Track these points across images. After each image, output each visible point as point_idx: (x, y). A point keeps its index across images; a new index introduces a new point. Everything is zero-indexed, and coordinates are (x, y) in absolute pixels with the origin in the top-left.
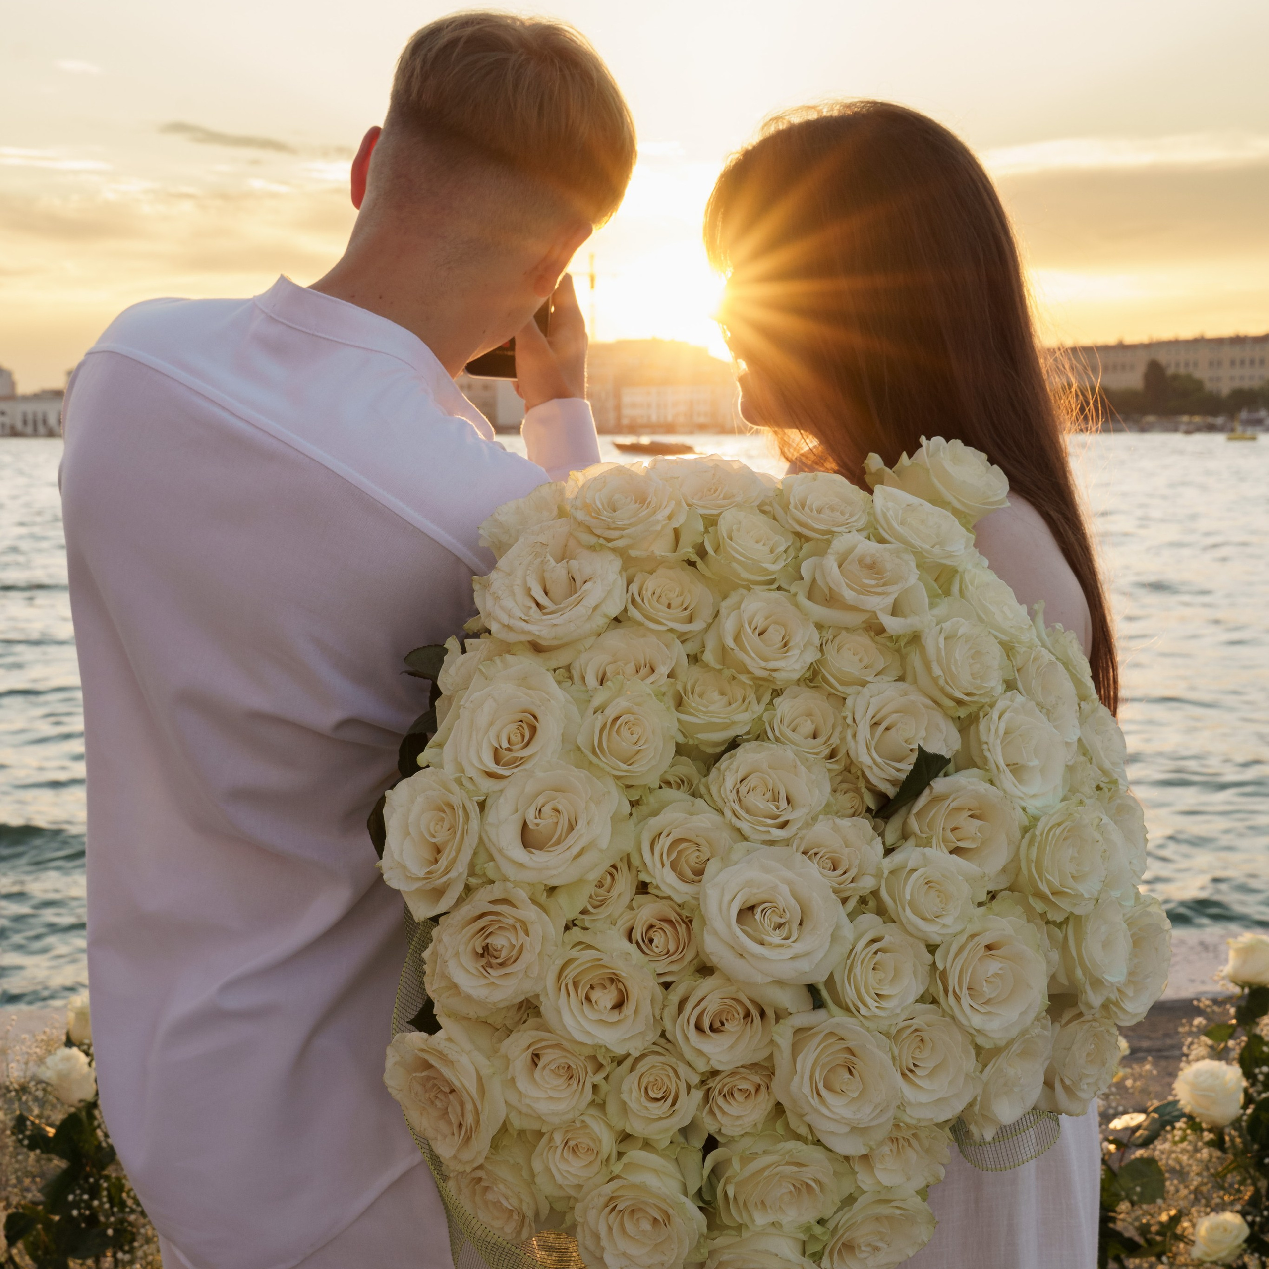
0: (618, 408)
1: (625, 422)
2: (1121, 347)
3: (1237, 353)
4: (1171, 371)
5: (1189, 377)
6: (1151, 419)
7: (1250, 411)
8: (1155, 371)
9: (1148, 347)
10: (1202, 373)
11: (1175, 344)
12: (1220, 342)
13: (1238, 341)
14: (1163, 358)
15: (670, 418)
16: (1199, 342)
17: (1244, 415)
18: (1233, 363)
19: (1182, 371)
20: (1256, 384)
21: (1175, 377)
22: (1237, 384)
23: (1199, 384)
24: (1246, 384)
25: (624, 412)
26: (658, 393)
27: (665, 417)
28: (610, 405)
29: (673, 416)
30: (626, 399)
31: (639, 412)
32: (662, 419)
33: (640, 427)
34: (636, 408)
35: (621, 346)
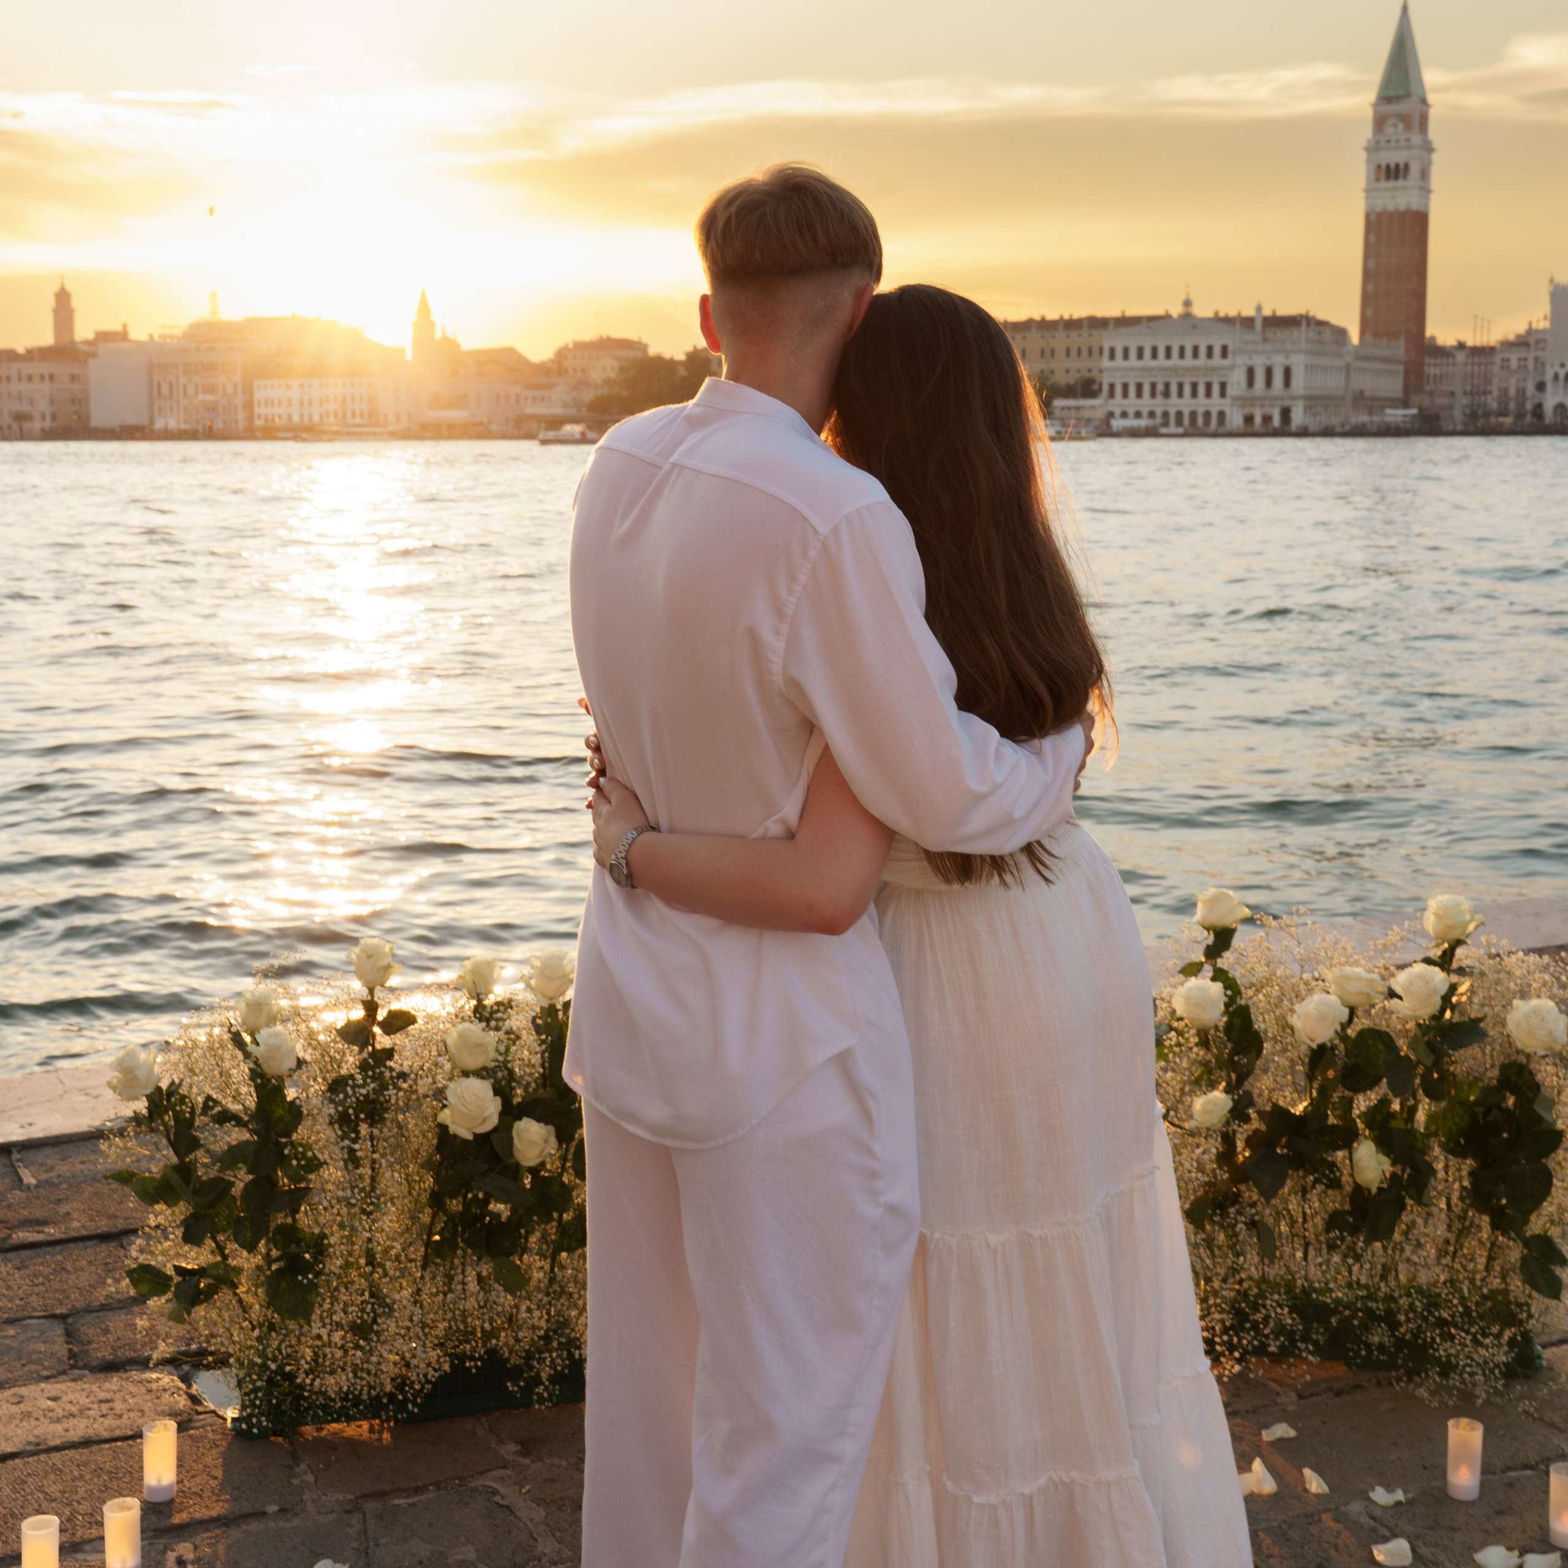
0: (249, 405)
15: (316, 419)
25: (257, 410)
26: (301, 386)
27: (310, 416)
28: (239, 401)
29: (321, 416)
30: (260, 394)
31: (277, 410)
32: (306, 419)
33: (279, 429)
34: (273, 405)
35: (253, 325)
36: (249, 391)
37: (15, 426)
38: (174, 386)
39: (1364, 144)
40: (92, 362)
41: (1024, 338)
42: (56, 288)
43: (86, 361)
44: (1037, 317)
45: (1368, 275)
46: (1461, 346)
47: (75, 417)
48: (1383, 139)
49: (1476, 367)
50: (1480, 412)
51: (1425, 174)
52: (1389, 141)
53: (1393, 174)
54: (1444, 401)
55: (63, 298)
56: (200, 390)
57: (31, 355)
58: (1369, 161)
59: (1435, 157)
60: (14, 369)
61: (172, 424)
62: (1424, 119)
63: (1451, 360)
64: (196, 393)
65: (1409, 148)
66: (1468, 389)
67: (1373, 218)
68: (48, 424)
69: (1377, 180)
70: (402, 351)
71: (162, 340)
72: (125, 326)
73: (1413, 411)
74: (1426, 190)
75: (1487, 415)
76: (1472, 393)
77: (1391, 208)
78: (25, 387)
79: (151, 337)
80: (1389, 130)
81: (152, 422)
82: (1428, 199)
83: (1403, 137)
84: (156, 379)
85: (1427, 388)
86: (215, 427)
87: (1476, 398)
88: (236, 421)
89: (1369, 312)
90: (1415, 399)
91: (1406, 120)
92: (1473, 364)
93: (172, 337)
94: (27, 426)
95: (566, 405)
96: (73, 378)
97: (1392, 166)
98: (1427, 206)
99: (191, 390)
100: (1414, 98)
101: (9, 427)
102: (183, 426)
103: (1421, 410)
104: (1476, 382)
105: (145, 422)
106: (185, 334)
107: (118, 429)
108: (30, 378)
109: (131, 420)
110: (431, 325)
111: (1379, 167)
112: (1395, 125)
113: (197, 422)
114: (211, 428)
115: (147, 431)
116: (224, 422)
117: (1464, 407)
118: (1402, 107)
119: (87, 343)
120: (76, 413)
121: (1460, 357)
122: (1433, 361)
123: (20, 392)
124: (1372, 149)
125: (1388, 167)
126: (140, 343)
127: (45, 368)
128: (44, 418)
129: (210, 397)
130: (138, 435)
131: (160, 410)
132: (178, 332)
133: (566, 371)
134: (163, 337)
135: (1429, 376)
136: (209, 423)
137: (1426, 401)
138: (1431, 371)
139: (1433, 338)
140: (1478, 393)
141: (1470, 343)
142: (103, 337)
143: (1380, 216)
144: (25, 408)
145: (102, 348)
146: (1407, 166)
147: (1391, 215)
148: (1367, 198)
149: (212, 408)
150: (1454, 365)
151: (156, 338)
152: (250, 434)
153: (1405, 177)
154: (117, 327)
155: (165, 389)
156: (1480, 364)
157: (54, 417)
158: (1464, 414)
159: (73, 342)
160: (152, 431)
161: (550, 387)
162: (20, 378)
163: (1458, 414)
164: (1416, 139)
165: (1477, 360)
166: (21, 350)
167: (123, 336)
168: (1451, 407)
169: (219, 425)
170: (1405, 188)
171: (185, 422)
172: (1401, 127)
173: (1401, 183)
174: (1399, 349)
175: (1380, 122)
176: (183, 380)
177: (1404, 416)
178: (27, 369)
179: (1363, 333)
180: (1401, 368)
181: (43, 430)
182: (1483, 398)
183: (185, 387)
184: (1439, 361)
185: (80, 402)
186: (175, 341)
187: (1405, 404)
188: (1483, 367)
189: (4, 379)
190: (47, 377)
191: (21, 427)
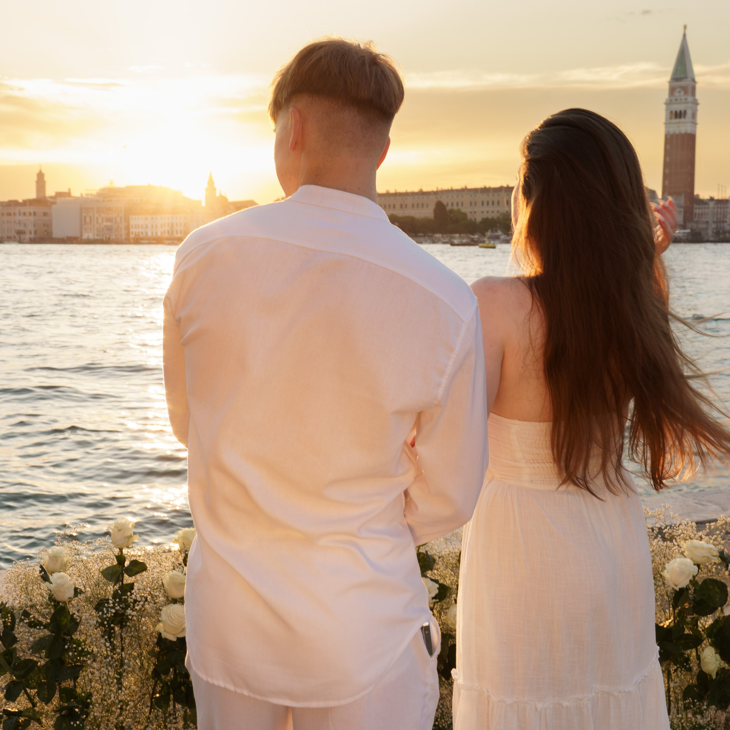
0: (128, 228)
1: (132, 236)
2: (421, 193)
3: (484, 197)
4: (449, 208)
5: (459, 211)
6: (438, 235)
7: (492, 231)
8: (440, 207)
9: (436, 193)
10: (466, 209)
11: (451, 192)
12: (475, 191)
13: (485, 190)
14: (444, 200)
15: (159, 234)
16: (464, 191)
17: (489, 233)
18: (483, 204)
19: (455, 208)
20: (495, 215)
21: (451, 211)
22: (485, 216)
23: (465, 214)
24: (490, 216)
25: (131, 230)
26: (152, 219)
27: (156, 233)
28: (123, 225)
29: (162, 233)
30: (132, 222)
31: (140, 230)
32: (154, 234)
33: (142, 239)
34: (139, 227)
35: (129, 189)
36: (127, 220)
37: (17, 237)
38: (92, 218)
39: (664, 101)
40: (54, 206)
41: (499, 195)
42: (37, 171)
43: (51, 206)
44: (505, 185)
45: (666, 165)
46: (712, 199)
47: (46, 233)
48: (673, 98)
49: (719, 210)
50: (721, 231)
51: (694, 116)
52: (676, 100)
53: (678, 116)
54: (704, 226)
55: (40, 176)
56: (104, 220)
57: (26, 203)
58: (667, 109)
59: (699, 107)
60: (17, 209)
61: (91, 236)
62: (694, 89)
63: (707, 206)
64: (103, 221)
65: (686, 103)
66: (715, 220)
67: (669, 137)
68: (32, 236)
69: (671, 118)
70: (200, 202)
71: (86, 196)
72: (69, 190)
73: (688, 231)
74: (695, 124)
75: (724, 232)
76: (717, 222)
77: (677, 132)
78: (22, 218)
79: (82, 195)
80: (677, 94)
81: (82, 236)
82: (695, 128)
83: (683, 98)
84: (84, 215)
85: (695, 220)
86: (111, 238)
87: (719, 224)
88: (121, 235)
89: (667, 183)
90: (689, 225)
91: (685, 89)
92: (718, 208)
93: (92, 195)
94: (23, 236)
96: (45, 214)
97: (678, 112)
98: (695, 131)
99: (100, 220)
100: (689, 79)
101: (15, 237)
102: (96, 237)
103: (692, 230)
104: (719, 216)
105: (78, 235)
106: (97, 193)
107: (65, 239)
108: (24, 214)
109: (71, 234)
110: (215, 189)
111: (672, 112)
112: (680, 92)
113: (103, 235)
114: (109, 238)
115: (79, 239)
116: (116, 236)
117: (713, 229)
118: (683, 83)
119: (51, 197)
120: (46, 231)
121: (711, 205)
122: (698, 206)
123: (20, 220)
124: (668, 103)
125: (676, 112)
126: (77, 198)
127: (31, 209)
128: (31, 233)
129: (109, 224)
130: (75, 242)
131: (85, 230)
132: (94, 192)
134: (87, 195)
135: (696, 214)
136: (108, 236)
137: (695, 226)
138: (697, 211)
139: (698, 195)
140: (720, 222)
141: (716, 198)
142: (59, 194)
143: (672, 136)
144: (22, 228)
145: (59, 200)
146: (685, 112)
147: (677, 136)
148: (666, 127)
149: (109, 229)
150: (708, 208)
151: (84, 195)
152: (127, 241)
153: (684, 117)
154: (66, 190)
155: (88, 220)
156: (721, 208)
157: (35, 233)
158: (713, 232)
159: (45, 197)
160: (82, 239)
162: (20, 214)
163: (710, 232)
164: (690, 99)
165: (719, 206)
166: (20, 200)
167: (68, 194)
168: (707, 229)
169: (113, 237)
170: (684, 122)
171: (97, 235)
172: (682, 93)
173: (682, 120)
174: (682, 200)
175: (672, 90)
176: (96, 215)
177: (684, 233)
178: (23, 209)
179: (663, 193)
180: (682, 210)
181: (30, 239)
182: (722, 224)
183: (97, 219)
184: (701, 206)
185: (48, 225)
186: (93, 197)
187: (684, 227)
188: (722, 210)
189: (12, 214)
190: (32, 214)
191: (20, 237)
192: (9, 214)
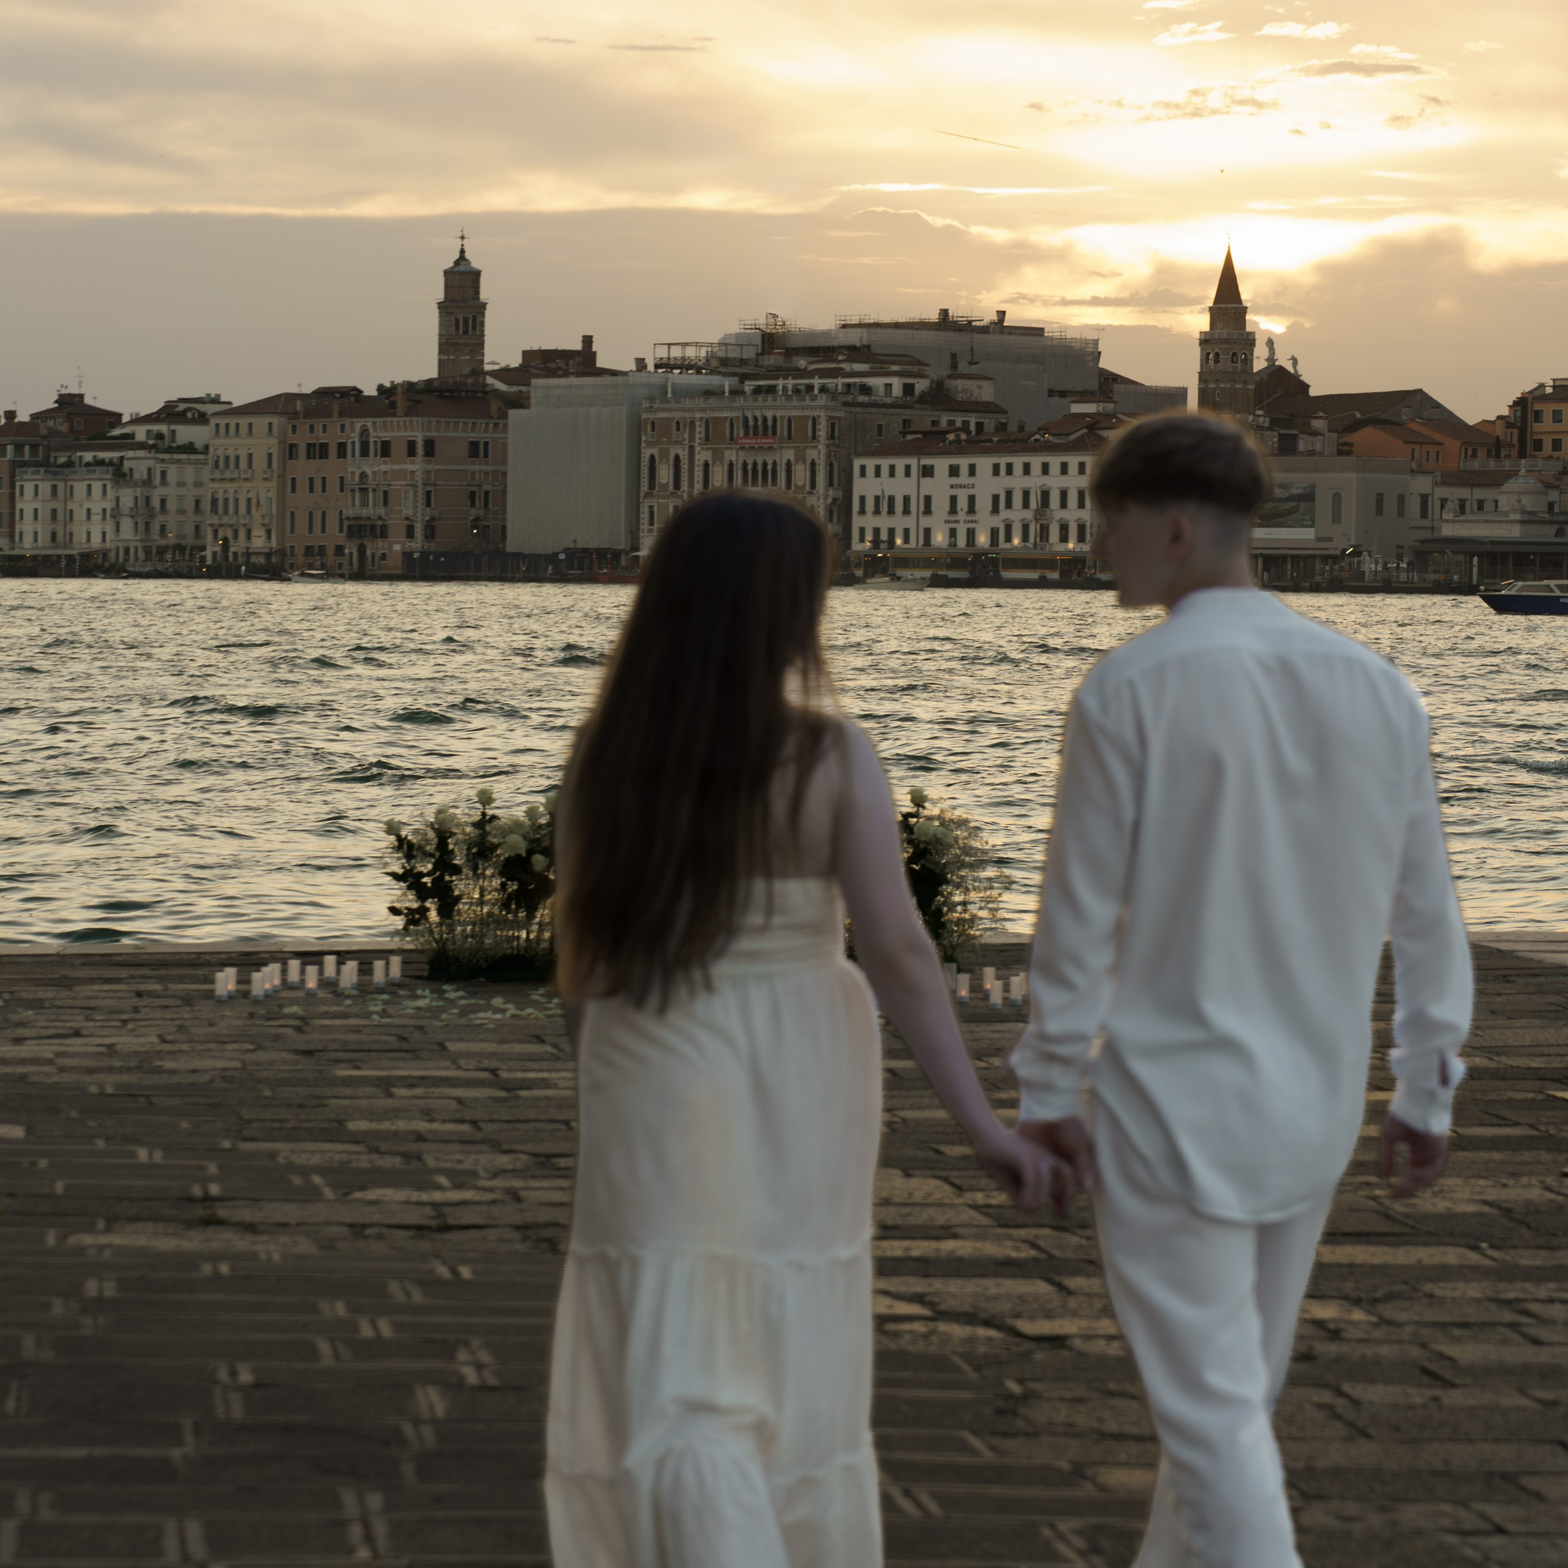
0: (842, 511)
1: (860, 547)
15: (983, 542)
25: (858, 523)
27: (971, 534)
28: (820, 500)
29: (994, 532)
30: (863, 487)
31: (896, 521)
32: (963, 543)
33: (902, 563)
34: (888, 509)
36: (841, 482)
37: (351, 548)
38: (684, 466)
40: (515, 416)
43: (504, 416)
47: (476, 532)
55: (462, 280)
56: (739, 476)
57: (391, 398)
60: (353, 428)
64: (730, 480)
68: (417, 544)
70: (1178, 395)
71: (663, 372)
72: (588, 340)
78: (373, 466)
81: (635, 545)
84: (648, 453)
93: (686, 365)
94: (374, 550)
95: (1529, 519)
96: (475, 450)
99: (721, 478)
101: (339, 550)
105: (620, 542)
106: (711, 358)
107: (565, 557)
108: (386, 449)
109: (591, 538)
110: (1246, 339)
115: (627, 562)
119: (504, 374)
120: (476, 522)
123: (363, 475)
126: (618, 375)
127: (416, 429)
128: (410, 532)
130: (604, 571)
131: (652, 518)
133: (1538, 445)
134: (667, 364)
142: (540, 361)
144: (372, 510)
145: (537, 384)
151: (652, 367)
155: (667, 475)
157: (430, 531)
159: (479, 371)
160: (635, 561)
161: (1497, 480)
162: (365, 453)
166: (370, 390)
167: (584, 359)
176: (705, 456)
178: (379, 430)
181: (407, 557)
183: (707, 469)
185: (488, 499)
186: (692, 373)
189: (333, 450)
190: (420, 449)
191: (362, 550)
192: (319, 451)
